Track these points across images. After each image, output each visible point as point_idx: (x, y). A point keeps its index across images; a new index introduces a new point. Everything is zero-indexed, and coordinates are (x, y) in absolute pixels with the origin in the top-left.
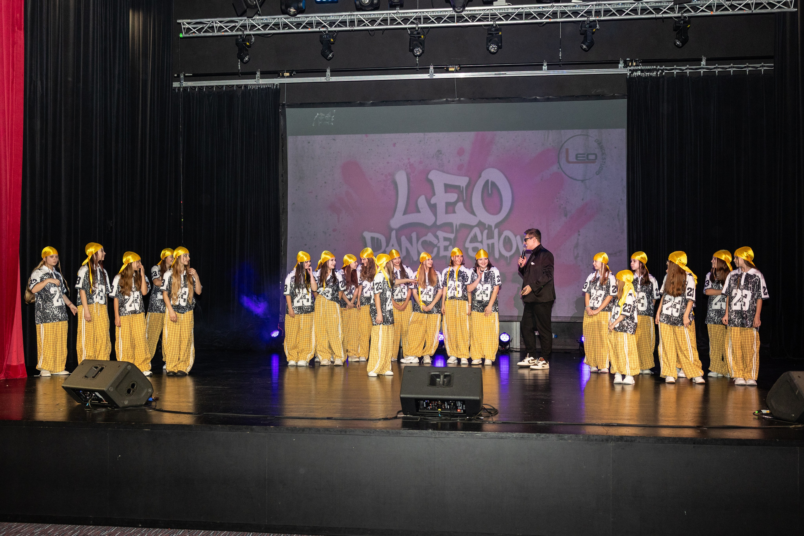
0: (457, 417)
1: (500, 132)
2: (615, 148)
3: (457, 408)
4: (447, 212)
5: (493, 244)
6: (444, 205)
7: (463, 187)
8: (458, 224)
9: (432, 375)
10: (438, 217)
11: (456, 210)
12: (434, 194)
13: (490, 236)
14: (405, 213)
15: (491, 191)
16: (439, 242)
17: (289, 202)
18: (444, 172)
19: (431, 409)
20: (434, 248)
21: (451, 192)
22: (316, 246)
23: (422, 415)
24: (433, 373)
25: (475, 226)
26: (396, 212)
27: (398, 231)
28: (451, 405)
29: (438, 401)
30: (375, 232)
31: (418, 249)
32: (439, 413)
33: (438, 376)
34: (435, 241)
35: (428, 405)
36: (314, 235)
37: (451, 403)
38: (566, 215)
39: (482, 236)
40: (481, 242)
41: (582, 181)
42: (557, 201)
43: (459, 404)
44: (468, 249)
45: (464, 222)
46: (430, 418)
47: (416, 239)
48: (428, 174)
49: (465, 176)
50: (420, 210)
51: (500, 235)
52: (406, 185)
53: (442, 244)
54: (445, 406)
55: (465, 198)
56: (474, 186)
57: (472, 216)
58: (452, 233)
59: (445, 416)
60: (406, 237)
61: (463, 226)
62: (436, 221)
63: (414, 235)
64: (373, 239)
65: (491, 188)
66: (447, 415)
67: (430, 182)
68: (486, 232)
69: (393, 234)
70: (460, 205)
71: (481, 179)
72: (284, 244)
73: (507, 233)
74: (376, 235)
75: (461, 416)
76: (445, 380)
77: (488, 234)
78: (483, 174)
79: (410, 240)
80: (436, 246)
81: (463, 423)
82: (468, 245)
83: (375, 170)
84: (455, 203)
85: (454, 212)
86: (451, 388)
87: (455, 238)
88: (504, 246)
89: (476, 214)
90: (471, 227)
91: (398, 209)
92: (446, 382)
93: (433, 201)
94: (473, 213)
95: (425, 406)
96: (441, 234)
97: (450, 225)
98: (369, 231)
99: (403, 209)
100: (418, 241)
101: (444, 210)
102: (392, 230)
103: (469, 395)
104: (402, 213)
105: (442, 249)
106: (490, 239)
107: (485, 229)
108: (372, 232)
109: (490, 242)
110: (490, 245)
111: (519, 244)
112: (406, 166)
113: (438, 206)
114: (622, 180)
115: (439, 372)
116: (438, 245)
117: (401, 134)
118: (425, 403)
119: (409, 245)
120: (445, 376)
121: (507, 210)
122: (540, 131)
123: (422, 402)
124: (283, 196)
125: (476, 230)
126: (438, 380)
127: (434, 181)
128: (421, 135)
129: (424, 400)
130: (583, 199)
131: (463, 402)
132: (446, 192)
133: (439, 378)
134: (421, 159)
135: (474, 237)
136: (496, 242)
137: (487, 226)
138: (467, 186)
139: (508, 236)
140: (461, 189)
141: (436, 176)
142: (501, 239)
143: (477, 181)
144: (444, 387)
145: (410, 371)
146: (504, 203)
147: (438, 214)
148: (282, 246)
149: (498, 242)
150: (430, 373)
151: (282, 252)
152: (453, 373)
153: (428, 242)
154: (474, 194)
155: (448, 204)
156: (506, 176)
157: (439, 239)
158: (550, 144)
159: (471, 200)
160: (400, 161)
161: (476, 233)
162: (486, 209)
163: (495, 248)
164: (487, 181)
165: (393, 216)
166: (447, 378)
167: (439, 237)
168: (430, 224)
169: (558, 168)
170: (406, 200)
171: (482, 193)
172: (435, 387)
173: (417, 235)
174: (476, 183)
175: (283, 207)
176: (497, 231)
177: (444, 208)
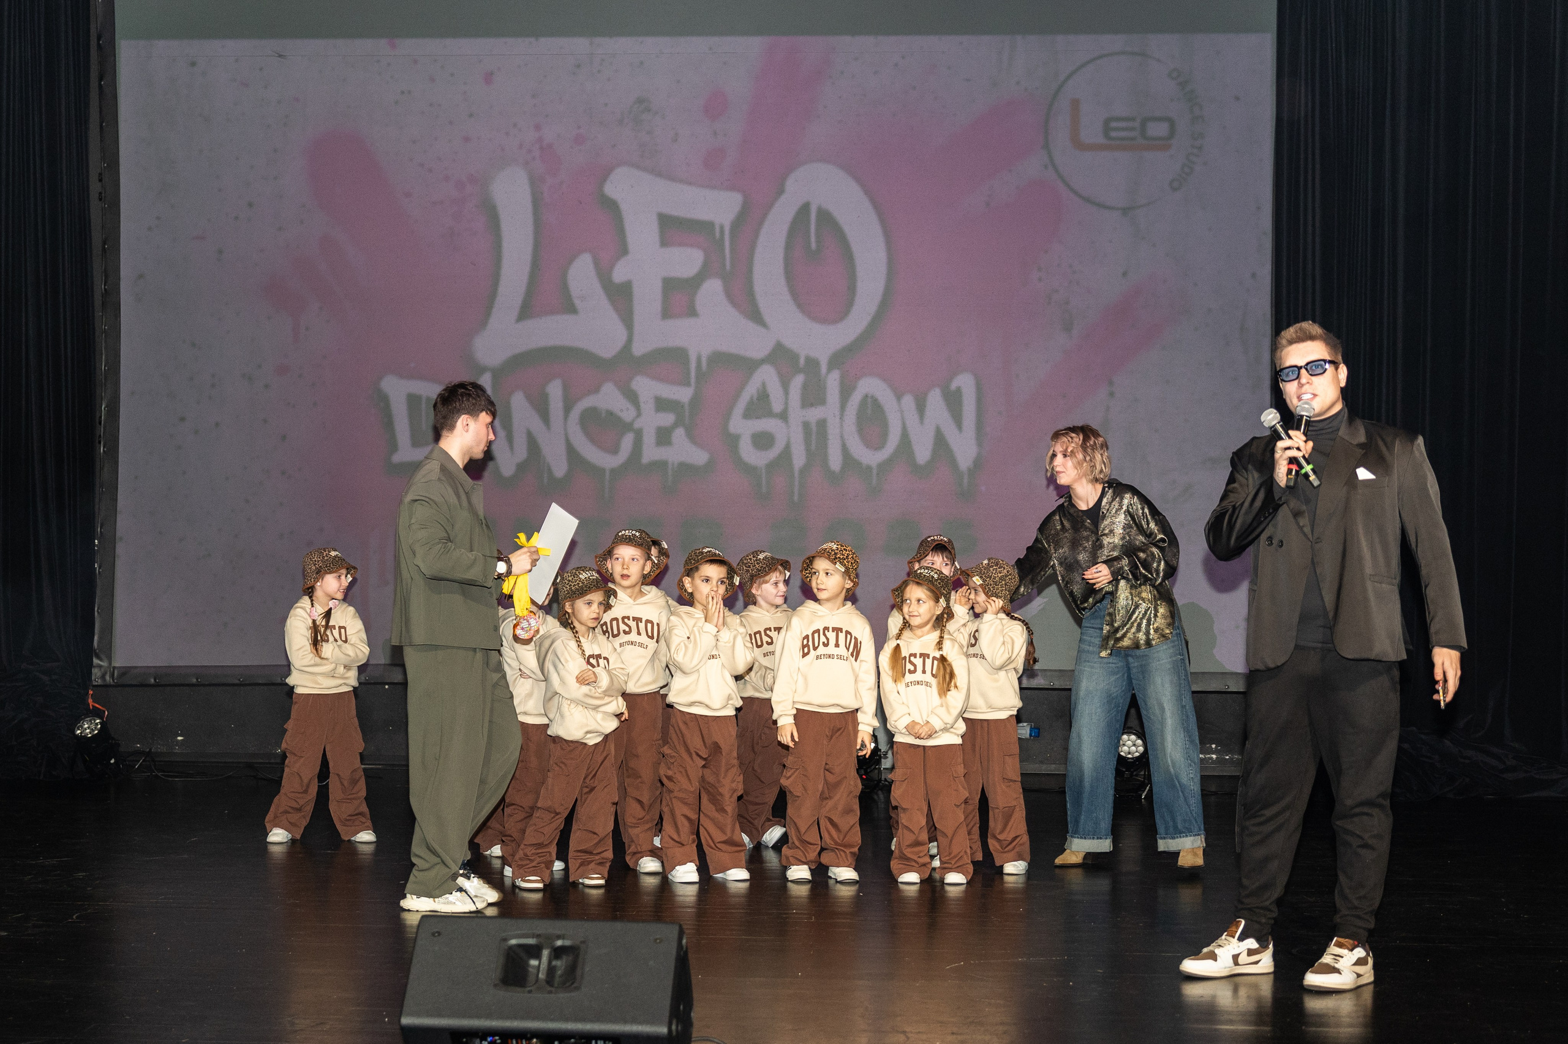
1: (848, 39)
4: (667, 313)
5: (822, 424)
6: (658, 286)
7: (722, 228)
8: (706, 352)
9: (511, 948)
10: (637, 328)
11: (699, 307)
12: (623, 250)
13: (813, 396)
14: (526, 311)
15: (818, 242)
16: (639, 415)
17: (125, 271)
18: (657, 172)
21: (681, 244)
22: (217, 424)
24: (513, 942)
25: (763, 361)
26: (495, 310)
27: (499, 374)
29: (529, 1040)
30: (419, 378)
31: (566, 435)
33: (534, 951)
34: (627, 413)
36: (213, 386)
38: (1068, 328)
39: (786, 392)
40: (783, 416)
41: (1125, 211)
42: (1040, 280)
44: (736, 438)
45: (724, 348)
47: (560, 405)
48: (605, 180)
49: (732, 188)
50: (577, 302)
51: (846, 392)
52: (530, 220)
53: (651, 421)
55: (728, 267)
56: (761, 223)
57: (751, 326)
58: (687, 384)
60: (529, 398)
61: (721, 360)
62: (630, 340)
63: (555, 390)
64: (412, 400)
65: (817, 230)
67: (612, 207)
68: (798, 381)
70: (713, 288)
71: (783, 198)
72: (108, 413)
73: (870, 386)
74: (425, 389)
76: (554, 963)
77: (805, 387)
78: (790, 184)
79: (542, 408)
80: (627, 427)
82: (740, 425)
83: (422, 165)
84: (693, 284)
85: (692, 312)
86: (575, 993)
87: (695, 401)
88: (861, 430)
89: (767, 318)
90: (750, 366)
91: (500, 300)
92: (559, 972)
93: (620, 274)
94: (755, 316)
96: (646, 387)
97: (678, 355)
98: (401, 376)
99: (517, 300)
100: (567, 409)
101: (657, 306)
102: (479, 371)
103: (634, 1021)
104: (515, 313)
105: (649, 438)
106: (812, 405)
107: (799, 371)
108: (409, 377)
109: (814, 414)
110: (814, 428)
111: (909, 424)
112: (530, 151)
113: (637, 291)
114: (1258, 208)
115: (538, 936)
116: (636, 425)
117: (510, 41)
119: (536, 424)
120: (558, 953)
121: (873, 308)
122: (986, 39)
124: (104, 250)
125: (767, 376)
126: (534, 962)
127: (624, 207)
128: (580, 45)
130: (1125, 274)
131: (615, 1042)
132: (664, 243)
133: (538, 956)
134: (579, 127)
135: (758, 399)
136: (835, 416)
137: (802, 361)
138: (738, 223)
139: (872, 397)
140: (718, 235)
141: (632, 187)
142: (849, 404)
143: (770, 206)
144: (549, 989)
145: (439, 933)
146: (859, 284)
147: (637, 318)
148: (100, 423)
149: (841, 418)
150: (505, 940)
151: (100, 443)
152: (583, 942)
153: (603, 415)
154: (759, 249)
155: (670, 285)
156: (867, 192)
157: (642, 405)
158: (1018, 83)
159: (750, 271)
160: (507, 134)
161: (764, 385)
162: (800, 306)
163: (830, 437)
164: (805, 208)
165: (484, 323)
166: (565, 958)
167: (642, 399)
168: (607, 349)
169: (1046, 167)
170: (527, 269)
171: (789, 247)
172: (519, 989)
173: (566, 388)
174: (764, 216)
175: (105, 288)
176: (835, 380)
177: (658, 297)
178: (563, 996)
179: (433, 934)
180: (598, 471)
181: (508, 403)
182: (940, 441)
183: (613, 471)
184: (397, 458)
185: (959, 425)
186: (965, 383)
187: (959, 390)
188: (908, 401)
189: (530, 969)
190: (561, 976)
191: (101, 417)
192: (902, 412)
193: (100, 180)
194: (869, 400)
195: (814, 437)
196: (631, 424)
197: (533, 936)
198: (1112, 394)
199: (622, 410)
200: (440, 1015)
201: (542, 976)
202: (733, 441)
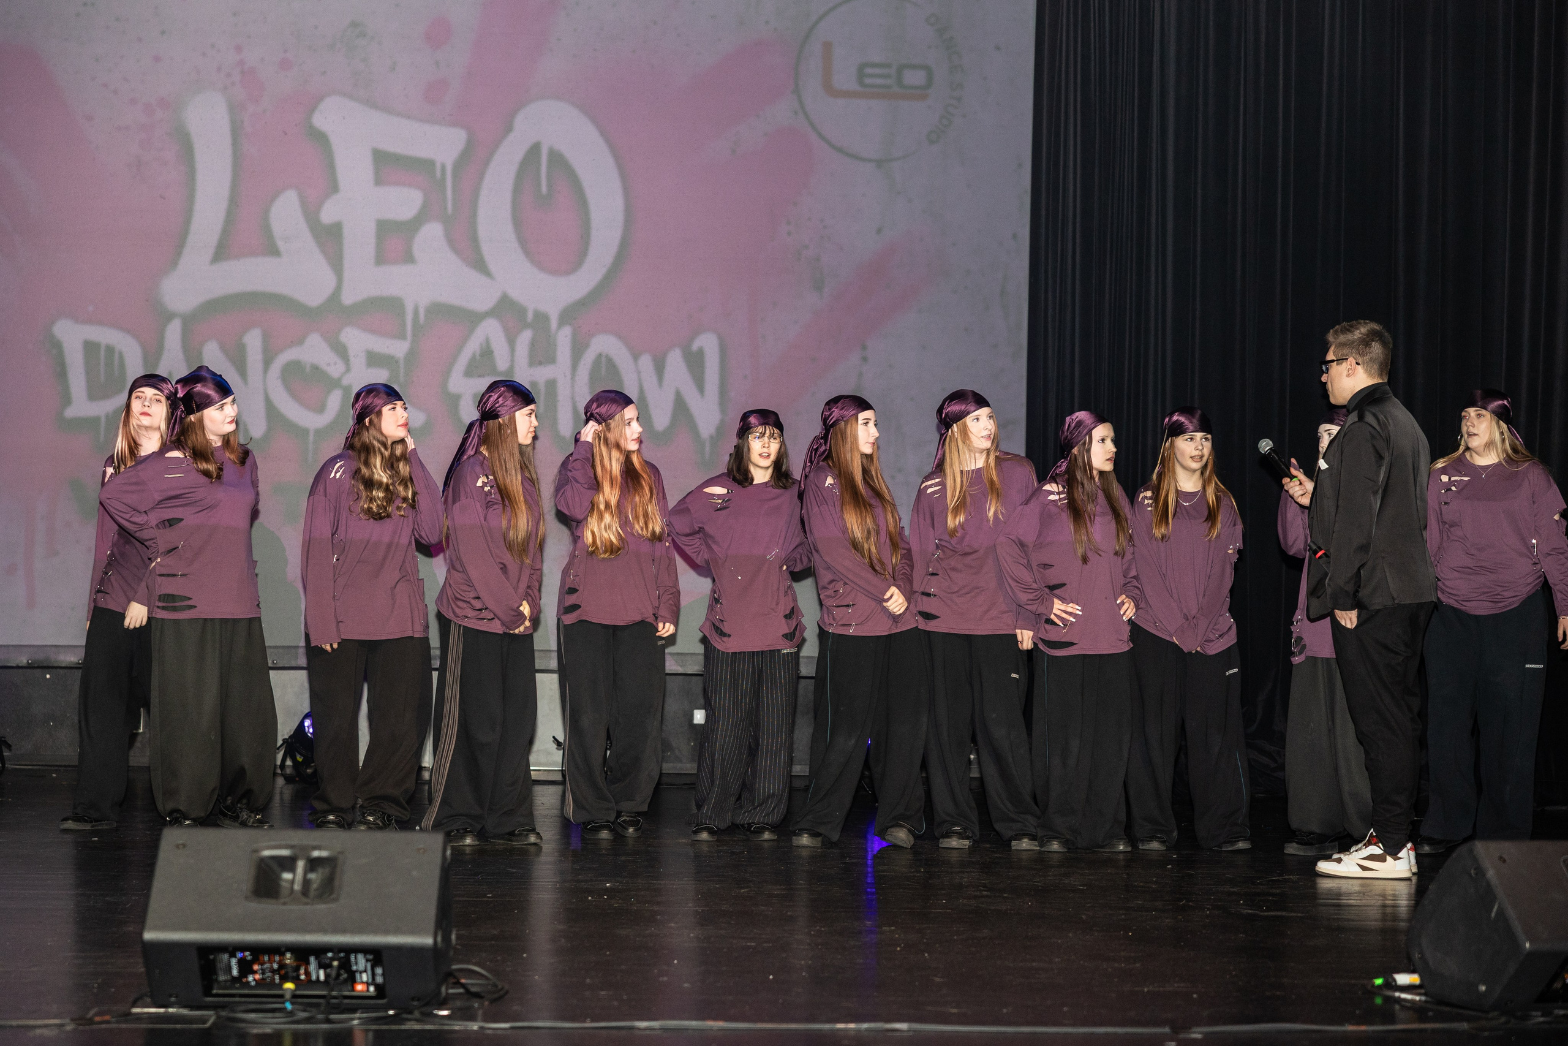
0: (353, 1010)
2: (998, 48)
3: (352, 979)
4: (381, 259)
5: (551, 385)
6: (371, 229)
7: (443, 167)
8: (424, 302)
9: (263, 861)
10: (347, 274)
11: (416, 253)
12: (333, 187)
13: (542, 354)
14: (222, 252)
15: (549, 186)
16: (348, 369)
18: (371, 103)
19: (259, 983)
20: (329, 392)
21: (397, 183)
23: (223, 1006)
24: (267, 853)
25: (487, 314)
26: (187, 250)
27: (190, 322)
28: (330, 966)
29: (282, 954)
30: (100, 323)
31: (266, 392)
32: (288, 996)
33: (288, 864)
34: (334, 367)
35: (246, 968)
37: (332, 959)
38: (818, 287)
39: (512, 347)
41: (879, 163)
42: (789, 234)
43: (360, 962)
45: (444, 297)
46: (252, 1016)
47: (259, 356)
48: (312, 109)
49: (454, 124)
50: (281, 244)
51: (578, 349)
52: (228, 151)
54: (308, 973)
55: (450, 210)
56: (487, 162)
57: (475, 276)
58: (402, 336)
59: (306, 1007)
60: (223, 348)
61: (440, 311)
62: (339, 288)
63: (253, 341)
64: (90, 348)
65: (548, 175)
66: (317, 1005)
67: (321, 139)
68: (525, 337)
69: (173, 332)
70: (432, 233)
71: (511, 137)
73: (604, 344)
74: (103, 336)
75: (367, 1009)
76: (312, 876)
77: (533, 345)
78: (519, 121)
79: (238, 360)
80: (334, 384)
81: (376, 1031)
83: (105, 85)
84: (411, 227)
85: (408, 258)
86: (332, 905)
87: (412, 356)
89: (492, 267)
90: (473, 319)
91: (192, 239)
92: (315, 886)
93: (329, 214)
94: (479, 265)
95: (235, 972)
96: (357, 340)
97: (392, 306)
98: (77, 320)
99: (213, 239)
100: (267, 362)
101: (370, 251)
102: (170, 316)
103: (397, 931)
104: (210, 253)
106: (540, 363)
107: (526, 325)
108: (89, 321)
110: (542, 389)
111: (646, 387)
112: (229, 75)
113: (346, 232)
115: (292, 848)
116: (345, 382)
118: (234, 961)
120: (314, 864)
121: (608, 260)
123: (226, 956)
125: (491, 330)
126: (287, 876)
127: (334, 140)
129: (232, 949)
130: (879, 231)
131: (376, 955)
132: (379, 181)
133: (292, 869)
134: (285, 51)
135: (482, 355)
136: (565, 376)
137: (530, 316)
138: (462, 163)
139: (607, 356)
140: (438, 173)
141: (344, 119)
142: (582, 362)
143: (496, 144)
144: (306, 900)
145: (184, 845)
146: (595, 234)
147: (347, 263)
149: (572, 379)
150: (256, 851)
152: (341, 853)
153: (308, 369)
154: (484, 192)
155: (385, 229)
156: (603, 133)
157: (352, 359)
158: (767, 22)
159: (474, 215)
160: (204, 54)
161: (488, 341)
162: (527, 253)
163: (560, 398)
164: (535, 149)
165: (174, 263)
166: (320, 870)
167: (351, 353)
168: (314, 298)
169: (796, 113)
170: (223, 205)
171: (517, 190)
172: (272, 901)
173: (266, 338)
174: (491, 154)
176: (566, 336)
177: (372, 241)
178: (322, 907)
179: (177, 846)
180: (302, 432)
181: (201, 354)
182: (680, 406)
183: (318, 432)
184: (70, 413)
185: (701, 387)
186: (708, 343)
187: (701, 352)
188: (646, 362)
189: (284, 884)
190: (317, 890)
192: (639, 373)
194: (603, 359)
196: (340, 379)
197: (287, 847)
198: (865, 359)
199: (329, 365)
200: (186, 928)
201: (297, 887)
202: (454, 400)
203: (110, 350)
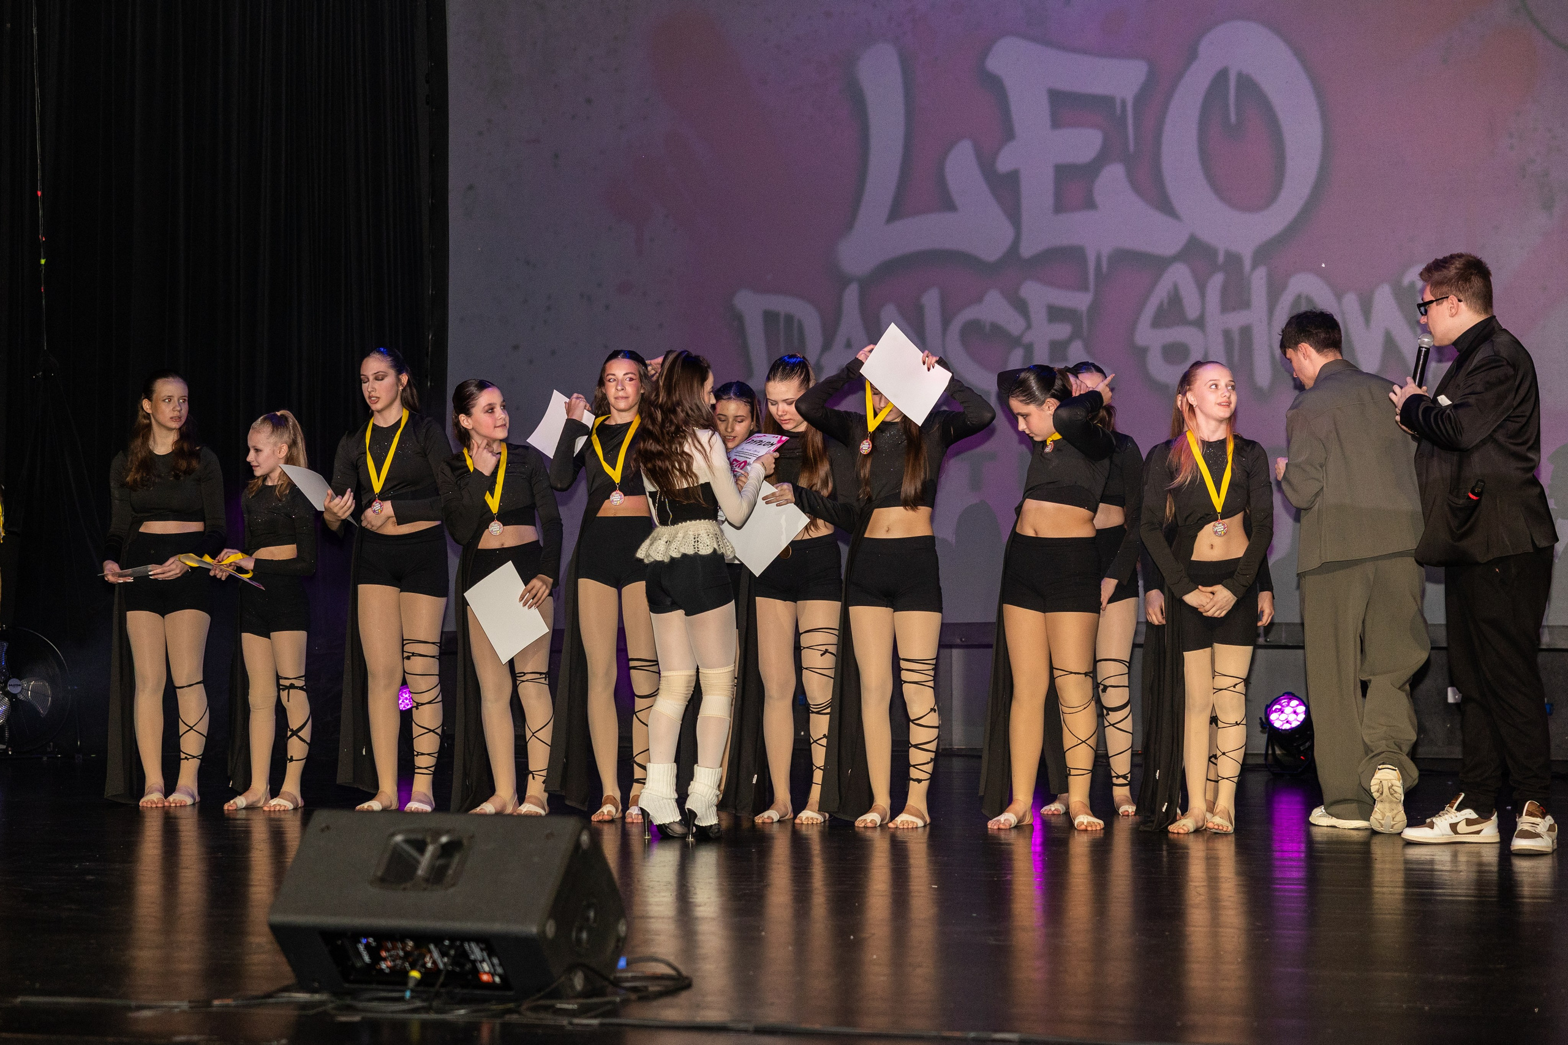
4: (1060, 207)
5: (1247, 331)
6: (1049, 175)
7: (1124, 103)
8: (1106, 250)
10: (1026, 224)
11: (1098, 198)
12: (1009, 134)
13: (1235, 299)
14: (896, 213)
16: (1029, 326)
17: (453, 182)
18: (1046, 41)
21: (1075, 125)
22: (553, 353)
25: (1175, 259)
26: (863, 207)
30: (777, 294)
31: (945, 353)
34: (1013, 323)
36: (549, 308)
38: (1548, 205)
39: (1203, 296)
40: (1200, 323)
42: (1511, 148)
44: (1143, 352)
45: (1129, 244)
47: (939, 318)
48: (985, 52)
49: (1135, 56)
50: (956, 198)
51: (1274, 292)
53: (1043, 333)
55: (1132, 148)
56: (1171, 96)
57: (1159, 218)
58: (1084, 288)
60: (902, 311)
61: (1125, 258)
62: (1017, 240)
63: (931, 301)
64: (770, 317)
65: (1237, 101)
67: (995, 86)
68: (1216, 281)
69: (851, 296)
70: (1114, 175)
71: (1195, 66)
72: (436, 343)
73: (1303, 283)
74: (783, 304)
77: (1225, 291)
78: (1204, 47)
79: (916, 322)
82: (1148, 336)
83: (778, 47)
84: (1088, 172)
85: (1090, 204)
87: (1094, 308)
89: (1178, 207)
90: (1158, 264)
91: (867, 200)
93: (1005, 163)
94: (1165, 205)
96: (1036, 294)
97: (1072, 255)
98: (756, 290)
99: (888, 198)
100: (946, 322)
101: (1049, 201)
102: (843, 281)
104: (885, 212)
105: (1041, 354)
106: (1234, 309)
107: (1217, 269)
108: (767, 292)
109: (1235, 320)
110: (1236, 337)
111: (1351, 329)
112: (898, 25)
113: (1024, 180)
116: (1027, 339)
121: (1306, 191)
124: (429, 159)
125: (1180, 275)
127: (1008, 83)
132: (1056, 123)
135: (1168, 304)
136: (1261, 322)
137: (1221, 258)
138: (1142, 98)
139: (1307, 297)
140: (1118, 112)
141: (1018, 59)
142: (1279, 306)
143: (1180, 76)
146: (1290, 165)
147: (1025, 217)
148: (427, 354)
149: (1267, 323)
151: (427, 377)
153: (988, 328)
154: (1168, 126)
155: (1065, 174)
157: (1032, 315)
159: (1158, 152)
161: (1176, 288)
162: (1217, 190)
163: (1255, 345)
164: (1222, 76)
165: (850, 225)
167: (1032, 309)
168: (992, 253)
170: (898, 162)
171: (1203, 122)
173: (943, 298)
174: (1174, 86)
175: (432, 202)
176: (1261, 278)
177: (1050, 187)
181: (877, 318)
182: (1391, 348)
185: (1414, 328)
187: (1412, 285)
188: (1351, 300)
191: (428, 348)
192: (1343, 313)
193: (427, 82)
194: (1304, 301)
195: (1237, 347)
196: (1019, 337)
199: (1008, 323)
202: (1142, 353)
203: (789, 319)
